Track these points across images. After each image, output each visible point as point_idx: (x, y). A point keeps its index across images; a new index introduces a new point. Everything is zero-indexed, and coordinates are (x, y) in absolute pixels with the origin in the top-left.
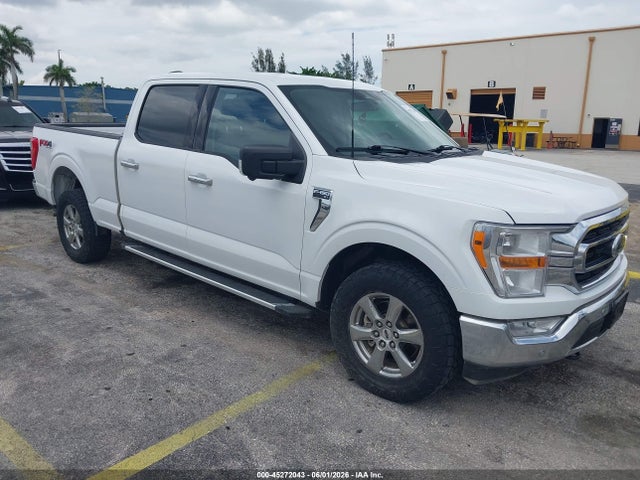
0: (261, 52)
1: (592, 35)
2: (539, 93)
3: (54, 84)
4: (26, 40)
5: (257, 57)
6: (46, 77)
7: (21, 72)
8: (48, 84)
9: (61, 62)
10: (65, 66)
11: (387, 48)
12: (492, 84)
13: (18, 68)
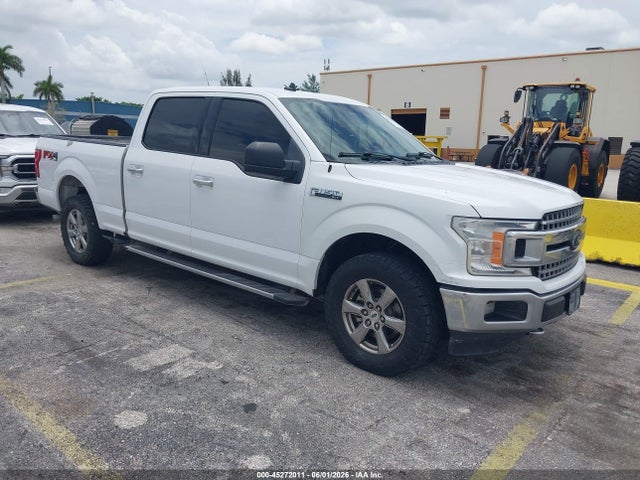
0: (229, 73)
1: (484, 64)
2: (445, 113)
3: (43, 98)
4: (16, 58)
5: (225, 77)
6: (36, 92)
7: (11, 86)
8: (37, 98)
9: (50, 78)
10: (53, 82)
11: (324, 71)
12: (408, 105)
13: (8, 82)
